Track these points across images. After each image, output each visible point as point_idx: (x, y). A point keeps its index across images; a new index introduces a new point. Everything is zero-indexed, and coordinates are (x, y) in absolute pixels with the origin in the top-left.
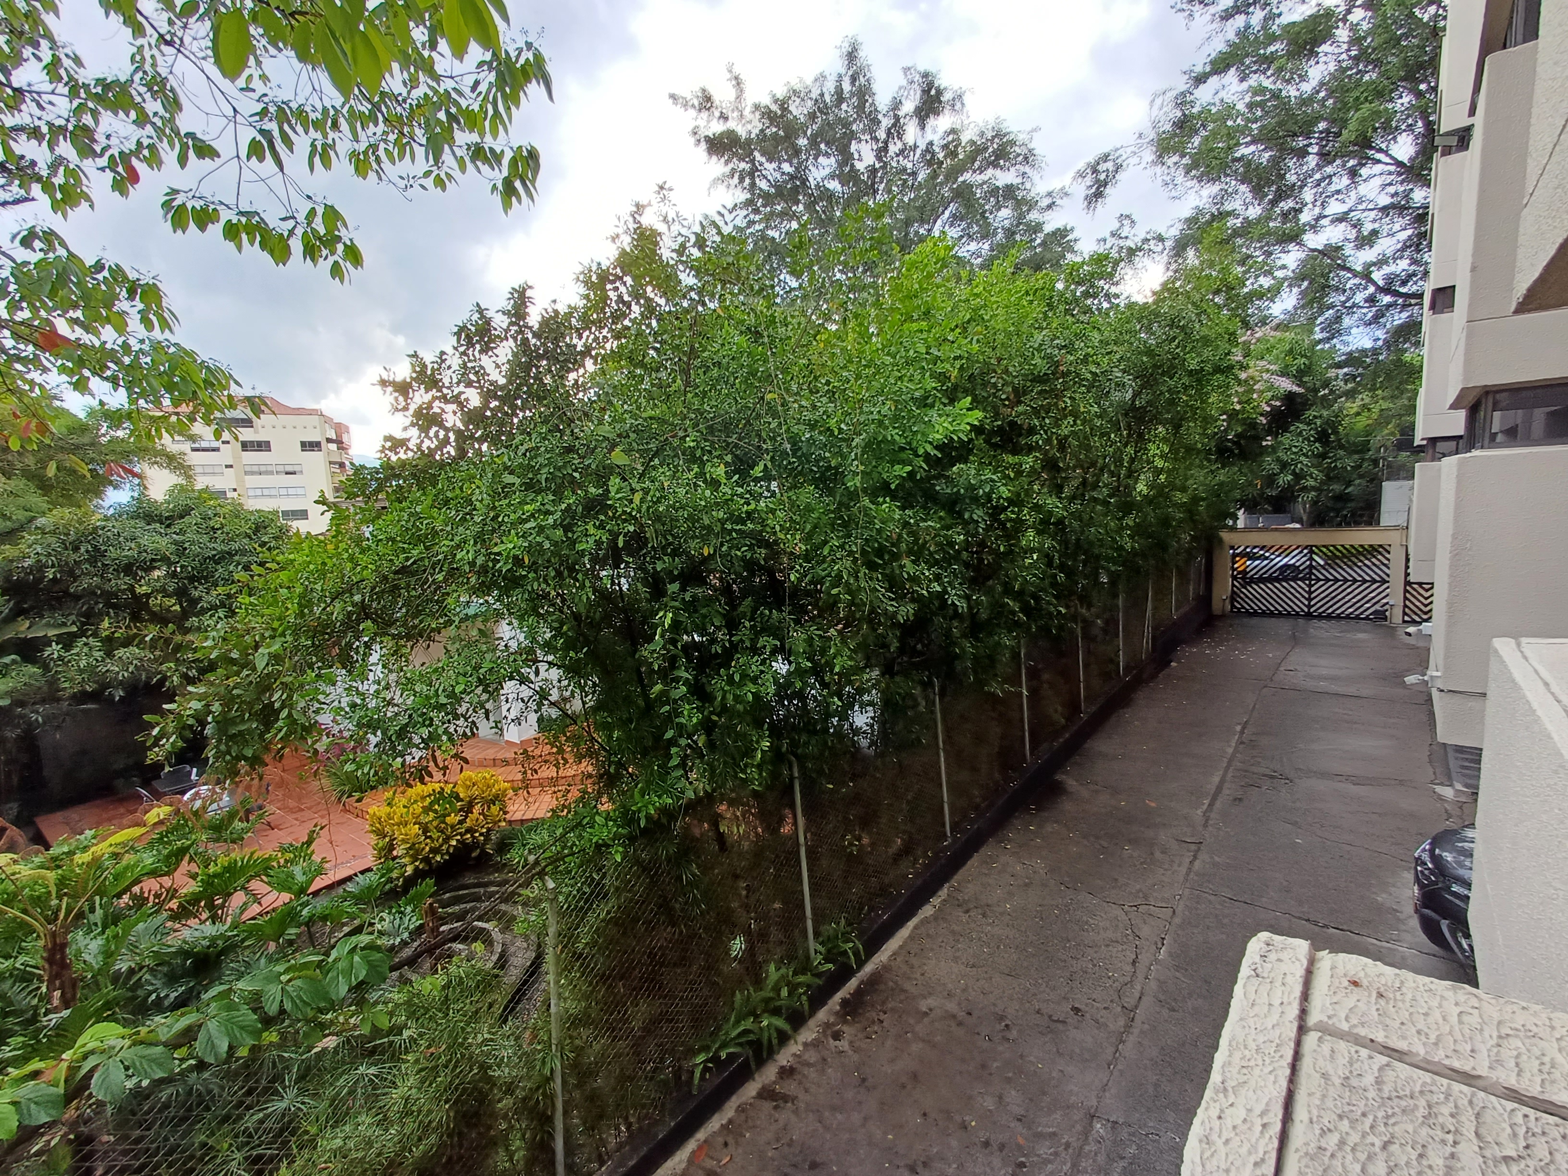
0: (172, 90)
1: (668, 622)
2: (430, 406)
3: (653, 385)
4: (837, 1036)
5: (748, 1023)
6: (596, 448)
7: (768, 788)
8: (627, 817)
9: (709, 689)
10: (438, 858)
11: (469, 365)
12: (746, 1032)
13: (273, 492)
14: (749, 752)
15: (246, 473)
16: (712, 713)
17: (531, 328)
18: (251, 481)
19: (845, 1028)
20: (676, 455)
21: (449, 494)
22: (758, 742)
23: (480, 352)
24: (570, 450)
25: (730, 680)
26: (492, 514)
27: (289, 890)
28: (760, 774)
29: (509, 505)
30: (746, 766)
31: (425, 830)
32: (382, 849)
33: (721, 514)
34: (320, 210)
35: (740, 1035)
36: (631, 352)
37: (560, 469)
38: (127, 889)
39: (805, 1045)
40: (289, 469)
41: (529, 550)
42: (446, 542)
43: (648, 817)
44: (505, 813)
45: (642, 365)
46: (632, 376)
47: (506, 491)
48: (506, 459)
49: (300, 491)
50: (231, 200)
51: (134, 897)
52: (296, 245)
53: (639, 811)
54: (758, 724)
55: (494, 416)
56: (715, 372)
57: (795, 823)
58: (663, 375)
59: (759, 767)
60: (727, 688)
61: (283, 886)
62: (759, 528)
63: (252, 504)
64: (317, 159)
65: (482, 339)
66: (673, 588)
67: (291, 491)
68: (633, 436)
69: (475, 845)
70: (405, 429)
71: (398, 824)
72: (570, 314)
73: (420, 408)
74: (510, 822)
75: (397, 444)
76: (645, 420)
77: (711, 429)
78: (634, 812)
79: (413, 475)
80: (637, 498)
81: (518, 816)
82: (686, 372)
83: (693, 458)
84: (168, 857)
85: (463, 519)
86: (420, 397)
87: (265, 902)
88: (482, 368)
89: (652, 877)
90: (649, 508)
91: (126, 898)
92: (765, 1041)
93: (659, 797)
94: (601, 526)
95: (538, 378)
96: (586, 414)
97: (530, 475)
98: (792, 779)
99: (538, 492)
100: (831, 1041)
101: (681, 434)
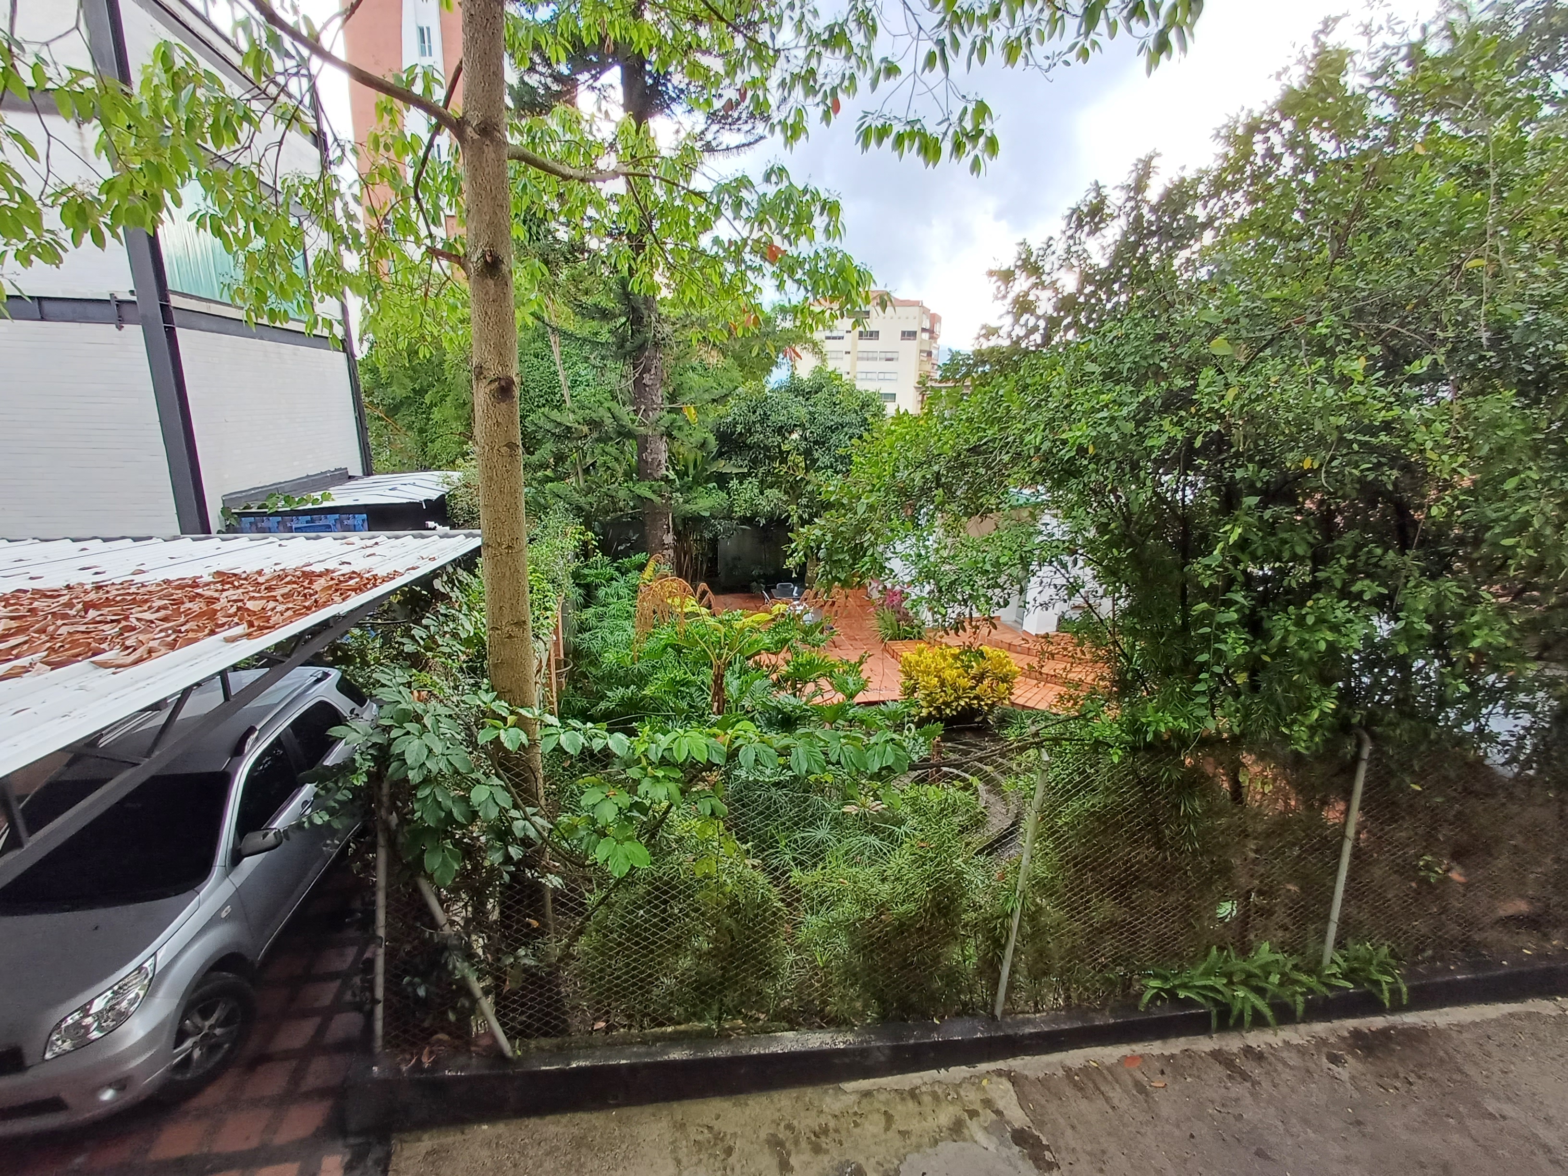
0: (873, 19)
1: (1234, 537)
2: (1027, 294)
3: (1287, 258)
4: (1334, 1059)
5: (1220, 983)
6: (1193, 335)
7: (1318, 757)
8: (1135, 728)
9: (1267, 625)
10: (948, 711)
11: (1073, 249)
12: (1212, 989)
13: (874, 376)
14: (1303, 707)
15: (859, 359)
16: (1264, 652)
17: (1148, 202)
18: (862, 366)
19: (1349, 1058)
20: (1298, 347)
21: (1028, 381)
22: (1318, 700)
23: (1088, 235)
24: (1161, 338)
25: (1300, 622)
26: (1066, 402)
27: (843, 692)
28: (1311, 737)
29: (1086, 393)
30: (1294, 721)
31: (943, 684)
32: (907, 688)
33: (1342, 421)
34: (971, 107)
35: (1204, 987)
36: (1267, 218)
37: (1145, 358)
38: (753, 656)
39: (1287, 1043)
40: (889, 356)
41: (1095, 441)
42: (1019, 426)
43: (1157, 734)
44: (1011, 694)
45: (1279, 234)
46: (1260, 248)
47: (1085, 379)
48: (1092, 345)
49: (893, 376)
50: (901, 115)
51: (755, 662)
52: (947, 146)
53: (1149, 724)
54: (1326, 681)
55: (1087, 301)
56: (1387, 236)
57: (1347, 812)
58: (1305, 245)
59: (1313, 729)
60: (1292, 628)
61: (840, 687)
62: (1398, 441)
63: (861, 386)
64: (975, 57)
65: (1092, 219)
66: (1253, 501)
67: (887, 376)
68: (1244, 321)
69: (978, 712)
70: (1001, 317)
71: (923, 672)
72: (1199, 179)
73: (1018, 296)
74: (1013, 704)
75: (990, 332)
76: (1265, 302)
77: (1359, 313)
78: (1143, 724)
79: (999, 362)
80: (1231, 395)
81: (1020, 701)
82: (1339, 239)
83: (1321, 348)
84: (777, 642)
85: (1038, 405)
86: (1022, 283)
87: (826, 696)
88: (1085, 251)
89: (1147, 793)
90: (1243, 406)
91: (751, 662)
92: (1235, 1012)
93: (1175, 719)
94: (1179, 423)
95: (1144, 259)
96: (1190, 298)
97: (1113, 365)
98: (1356, 759)
99: (1117, 382)
100: (1325, 1060)
101: (1312, 318)
